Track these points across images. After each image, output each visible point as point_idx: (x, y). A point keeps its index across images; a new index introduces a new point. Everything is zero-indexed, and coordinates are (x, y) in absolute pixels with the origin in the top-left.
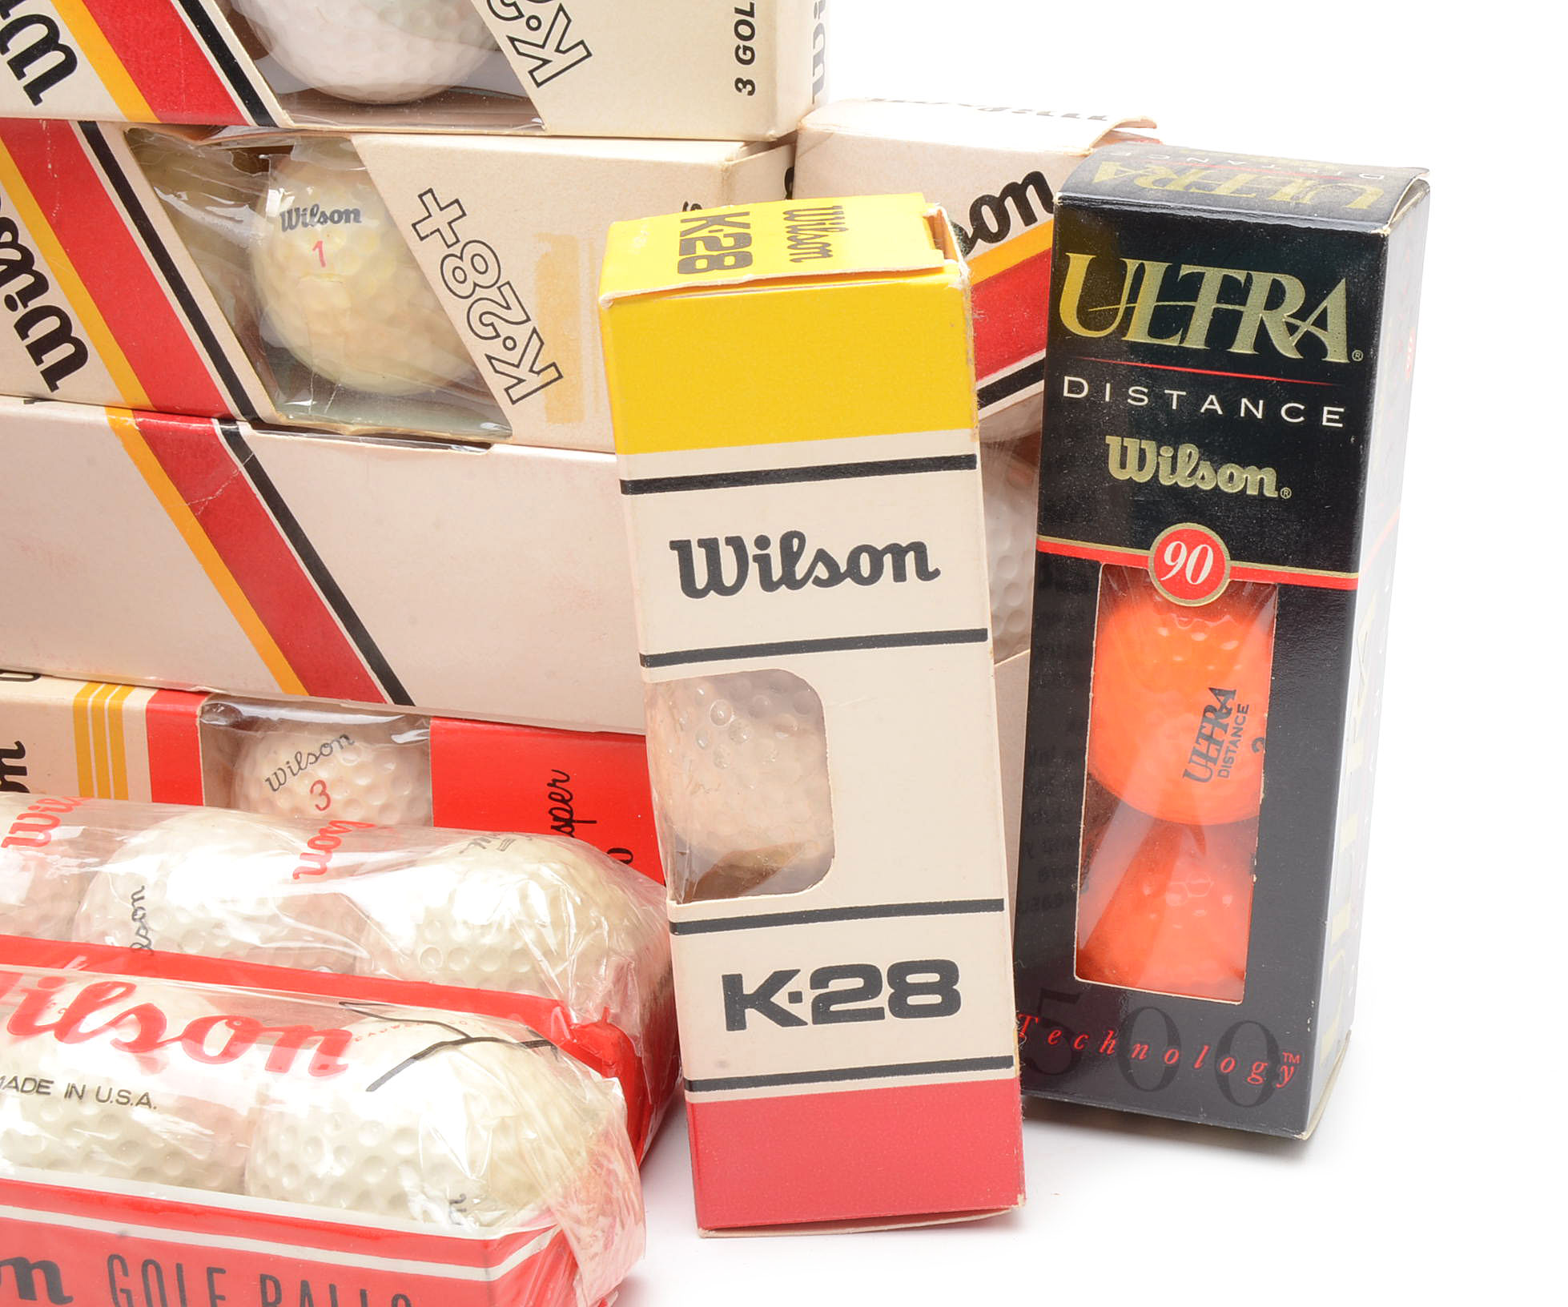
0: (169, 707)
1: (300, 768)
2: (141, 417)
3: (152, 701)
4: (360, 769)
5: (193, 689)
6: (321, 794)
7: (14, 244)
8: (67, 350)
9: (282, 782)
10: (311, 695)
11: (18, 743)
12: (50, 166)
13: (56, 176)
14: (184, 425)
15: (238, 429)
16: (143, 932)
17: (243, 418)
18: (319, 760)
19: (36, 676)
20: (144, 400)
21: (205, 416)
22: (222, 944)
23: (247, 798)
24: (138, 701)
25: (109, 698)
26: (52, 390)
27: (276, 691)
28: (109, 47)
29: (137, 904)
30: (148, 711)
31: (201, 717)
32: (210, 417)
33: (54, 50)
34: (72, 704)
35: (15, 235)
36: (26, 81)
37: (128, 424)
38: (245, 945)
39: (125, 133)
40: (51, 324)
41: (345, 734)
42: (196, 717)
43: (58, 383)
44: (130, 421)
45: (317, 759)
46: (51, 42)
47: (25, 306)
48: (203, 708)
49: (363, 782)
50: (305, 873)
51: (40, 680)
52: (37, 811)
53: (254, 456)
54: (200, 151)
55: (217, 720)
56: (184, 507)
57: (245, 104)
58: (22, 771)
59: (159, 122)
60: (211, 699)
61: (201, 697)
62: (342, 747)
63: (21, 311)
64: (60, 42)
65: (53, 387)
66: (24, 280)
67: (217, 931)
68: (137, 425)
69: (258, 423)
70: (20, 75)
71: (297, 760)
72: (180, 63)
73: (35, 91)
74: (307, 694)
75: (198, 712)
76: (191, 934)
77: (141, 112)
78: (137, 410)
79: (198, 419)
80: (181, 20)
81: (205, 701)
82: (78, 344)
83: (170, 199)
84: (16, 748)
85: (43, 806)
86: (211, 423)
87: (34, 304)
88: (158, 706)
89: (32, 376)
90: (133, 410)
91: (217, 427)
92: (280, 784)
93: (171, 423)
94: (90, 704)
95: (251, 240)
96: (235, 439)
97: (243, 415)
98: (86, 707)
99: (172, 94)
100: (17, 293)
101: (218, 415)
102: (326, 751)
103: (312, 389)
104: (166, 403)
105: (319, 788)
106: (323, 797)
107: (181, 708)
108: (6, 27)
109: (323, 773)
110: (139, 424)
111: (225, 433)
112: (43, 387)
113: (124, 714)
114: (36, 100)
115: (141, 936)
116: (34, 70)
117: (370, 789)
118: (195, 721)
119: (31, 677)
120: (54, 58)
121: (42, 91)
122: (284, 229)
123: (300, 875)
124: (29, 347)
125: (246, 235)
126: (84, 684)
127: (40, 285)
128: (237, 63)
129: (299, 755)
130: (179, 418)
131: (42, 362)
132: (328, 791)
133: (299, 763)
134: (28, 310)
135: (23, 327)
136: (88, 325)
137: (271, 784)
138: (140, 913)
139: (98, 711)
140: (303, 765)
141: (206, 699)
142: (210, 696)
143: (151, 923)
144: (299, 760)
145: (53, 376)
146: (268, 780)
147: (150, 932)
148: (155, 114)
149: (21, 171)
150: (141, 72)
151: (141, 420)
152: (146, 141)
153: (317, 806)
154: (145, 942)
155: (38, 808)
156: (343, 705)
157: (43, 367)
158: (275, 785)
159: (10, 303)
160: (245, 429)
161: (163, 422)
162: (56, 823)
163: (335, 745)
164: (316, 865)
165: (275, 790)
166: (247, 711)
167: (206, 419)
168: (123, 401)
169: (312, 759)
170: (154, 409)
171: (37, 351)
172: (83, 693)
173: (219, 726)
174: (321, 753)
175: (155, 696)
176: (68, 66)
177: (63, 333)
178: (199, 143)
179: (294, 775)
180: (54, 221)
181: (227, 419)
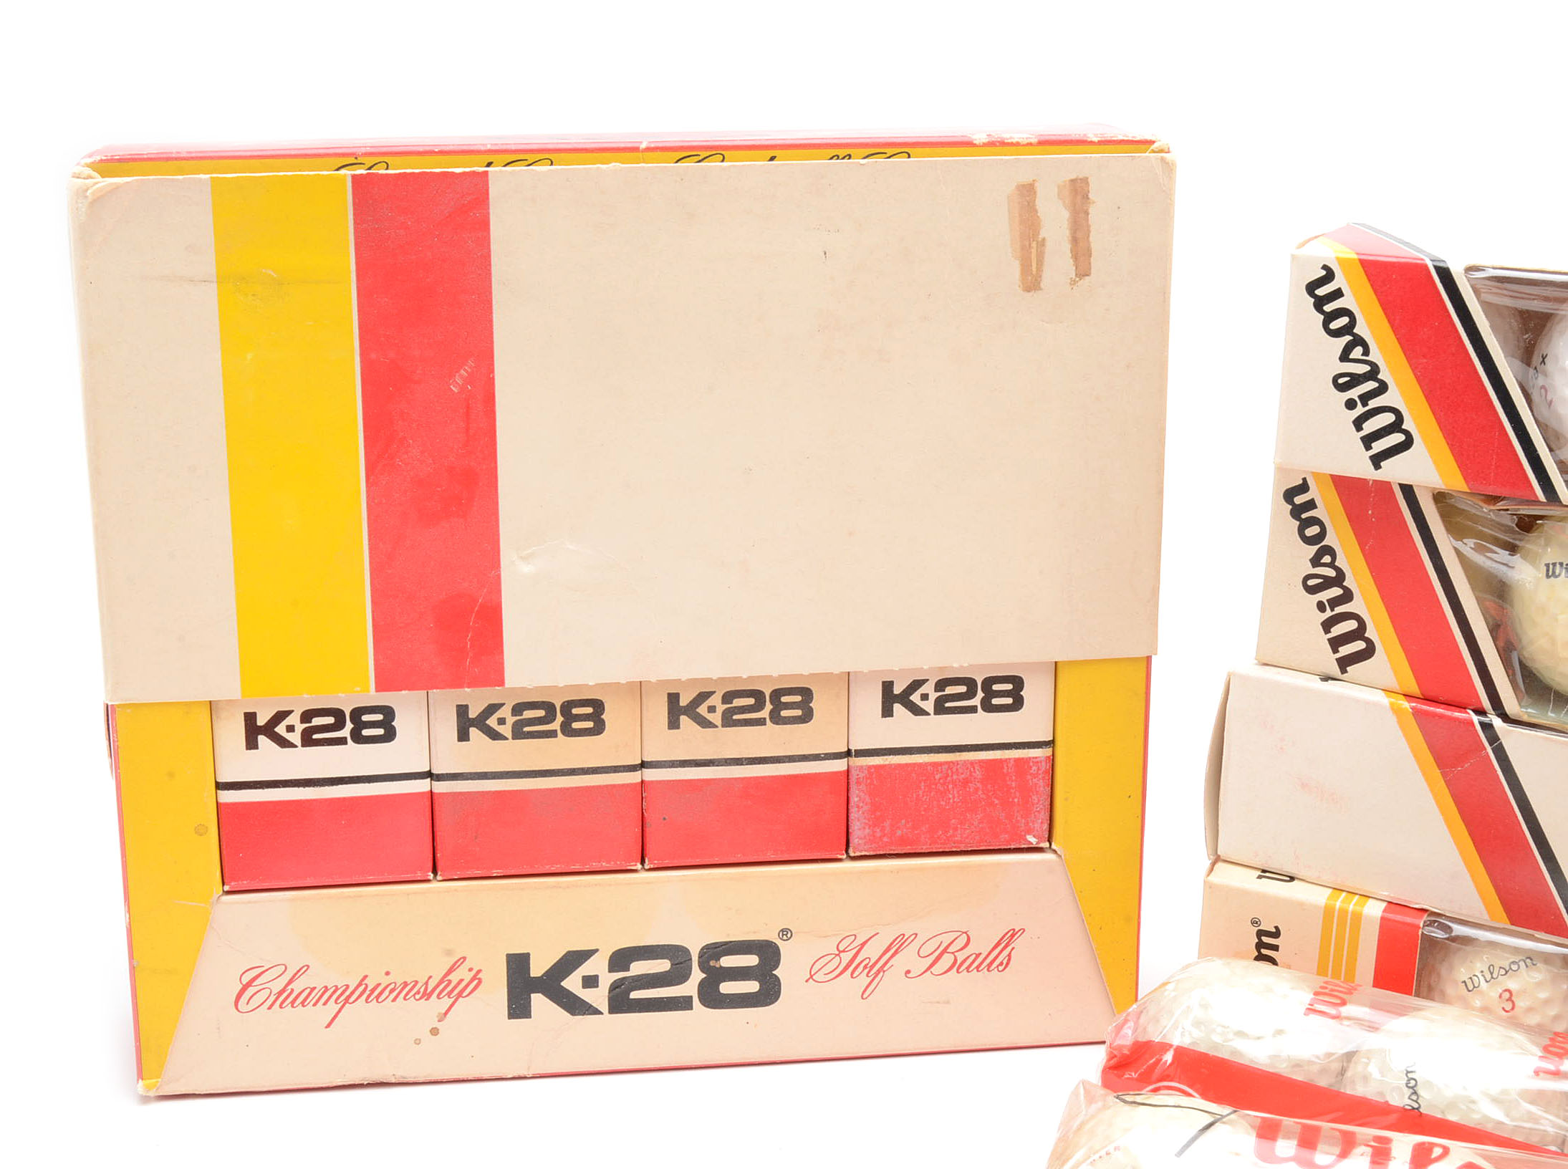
0: (1399, 918)
1: (1492, 978)
2: (1415, 702)
3: (1385, 911)
4: (1539, 984)
5: (1417, 906)
6: (1507, 1000)
7: (1332, 565)
8: (1359, 645)
9: (1476, 985)
10: (1512, 924)
11: (1276, 928)
12: (1370, 512)
13: (1373, 520)
14: (1449, 713)
15: (1491, 720)
16: (1414, 1097)
17: (1493, 712)
18: (1508, 973)
19: (1292, 879)
20: (1414, 689)
21: (1462, 707)
22: (1476, 1116)
23: (1443, 993)
24: (1374, 910)
25: (1352, 905)
26: (1342, 673)
27: (1484, 918)
28: (1441, 434)
29: (1410, 1075)
30: (1382, 918)
31: (1423, 928)
32: (1465, 708)
33: (1397, 432)
34: (1323, 905)
35: (1334, 557)
36: (1372, 452)
37: (1404, 706)
38: (1492, 1120)
39: (1433, 494)
40: (1350, 626)
41: (1531, 958)
42: (1420, 928)
43: (1348, 669)
44: (1406, 705)
45: (1507, 972)
46: (1396, 427)
47: (1332, 610)
48: (1425, 922)
49: (1543, 995)
50: (1545, 1072)
51: (1296, 882)
52: (1326, 991)
53: (1501, 743)
54: (1491, 513)
55: (1434, 932)
56: (1437, 773)
57: (1540, 485)
58: (1275, 948)
59: (1468, 491)
60: (1429, 915)
61: (1420, 913)
62: (1527, 966)
63: (1329, 613)
64: (1403, 427)
65: (1344, 671)
66: (1336, 592)
67: (1472, 1106)
68: (1411, 708)
69: (1505, 718)
70: (1368, 448)
71: (1490, 971)
72: (1493, 450)
73: (1377, 460)
74: (1509, 923)
75: (1421, 925)
76: (1452, 1105)
77: (1455, 482)
78: (1408, 696)
79: (1458, 709)
80: (1500, 419)
81: (1425, 917)
82: (1369, 642)
83: (1459, 545)
84: (1274, 930)
85: (1330, 987)
86: (1469, 714)
87: (1339, 609)
88: (1390, 916)
89: (1329, 662)
90: (1404, 695)
91: (1476, 719)
92: (1474, 987)
93: (1438, 710)
94: (1337, 907)
95: (1520, 583)
96: (1487, 727)
97: (1494, 710)
98: (1334, 909)
99: (1483, 472)
100: (1328, 601)
101: (1472, 707)
102: (1515, 967)
103: (1552, 698)
104: (1432, 694)
105: (1507, 995)
106: (1510, 1003)
107: (1408, 920)
108: (1364, 413)
109: (1512, 984)
110: (1413, 708)
111: (1482, 724)
112: (1335, 670)
113: (1363, 918)
114: (1377, 466)
115: (1413, 1100)
116: (1379, 446)
117: (1547, 1002)
118: (1418, 932)
119: (1288, 879)
120: (1398, 438)
121: (1383, 461)
122: (1548, 576)
123: (1540, 1073)
124: (1329, 640)
125: (1516, 578)
126: (1330, 890)
127: (1347, 596)
128: (1538, 455)
129: (1491, 967)
130: (1443, 706)
131: (1338, 651)
132: (1513, 998)
133: (1492, 974)
134: (1334, 613)
135: (1327, 626)
136: (1379, 629)
137: (1466, 985)
138: (1413, 1083)
139: (1343, 912)
140: (1495, 976)
141: (1426, 915)
142: (1428, 913)
143: (1421, 1091)
144: (1492, 971)
145: (1344, 663)
146: (1464, 982)
147: (1420, 1098)
148: (1468, 485)
149: (1347, 514)
150: (1462, 455)
151: (1414, 704)
152: (1448, 501)
153: (1503, 1009)
154: (1416, 1106)
155: (1326, 988)
156: (1536, 935)
157: (1338, 655)
158: (1470, 987)
159: (1321, 607)
160: (1497, 722)
161: (1432, 708)
162: (1344, 1003)
163: (1522, 964)
164: (1551, 1067)
165: (1469, 991)
166: (1459, 930)
167: (1463, 710)
168: (1398, 687)
169: (1503, 972)
170: (1421, 697)
171: (1336, 643)
172: (1330, 898)
173: (1437, 938)
174: (1511, 969)
175: (1386, 907)
176: (1407, 444)
177: (1359, 634)
178: (1492, 508)
179: (1487, 982)
180: (1367, 553)
181: (1480, 712)
